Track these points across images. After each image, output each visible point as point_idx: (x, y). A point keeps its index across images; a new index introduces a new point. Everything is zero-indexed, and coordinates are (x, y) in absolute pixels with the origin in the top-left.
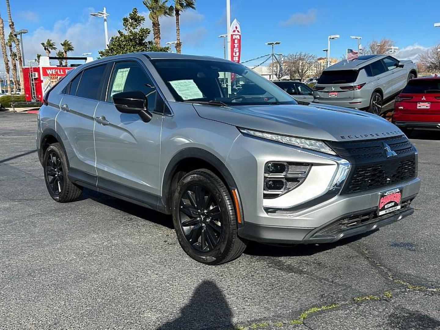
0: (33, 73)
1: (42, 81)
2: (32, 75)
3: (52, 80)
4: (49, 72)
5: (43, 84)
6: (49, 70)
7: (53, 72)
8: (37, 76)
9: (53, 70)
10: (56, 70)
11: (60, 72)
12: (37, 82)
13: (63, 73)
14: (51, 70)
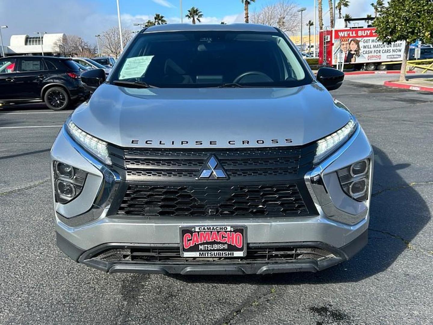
0: (326, 36)
1: (333, 44)
2: (325, 38)
3: (342, 43)
4: (341, 34)
5: (333, 47)
6: (341, 33)
7: (345, 34)
8: (329, 40)
9: (346, 32)
10: (349, 33)
11: (352, 34)
12: (328, 45)
13: (355, 35)
14: (344, 32)
